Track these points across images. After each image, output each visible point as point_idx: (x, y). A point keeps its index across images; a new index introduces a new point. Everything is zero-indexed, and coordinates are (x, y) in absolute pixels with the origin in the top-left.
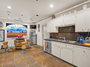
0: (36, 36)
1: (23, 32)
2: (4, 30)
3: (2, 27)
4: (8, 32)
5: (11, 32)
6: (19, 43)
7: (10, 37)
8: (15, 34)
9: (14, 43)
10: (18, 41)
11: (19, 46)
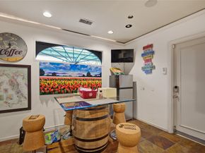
0: (133, 87)
1: (89, 75)
2: (29, 67)
3: (20, 56)
4: (42, 73)
5: (54, 74)
6: (93, 124)
7: (50, 93)
8: (67, 82)
9: (64, 119)
10: (87, 114)
11: (93, 137)
